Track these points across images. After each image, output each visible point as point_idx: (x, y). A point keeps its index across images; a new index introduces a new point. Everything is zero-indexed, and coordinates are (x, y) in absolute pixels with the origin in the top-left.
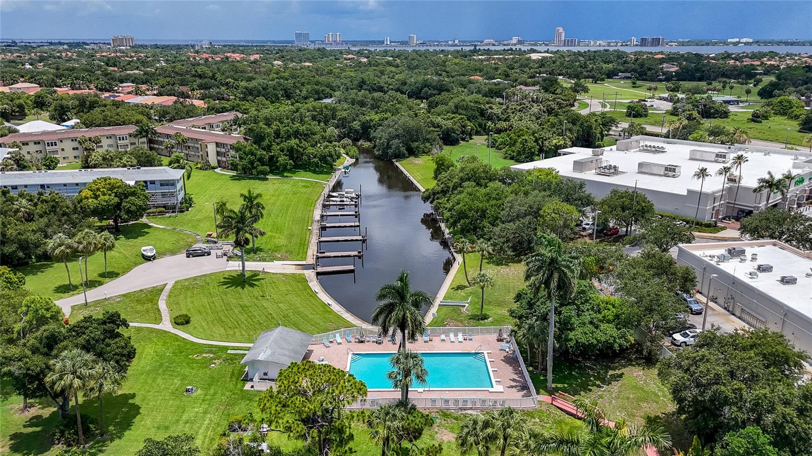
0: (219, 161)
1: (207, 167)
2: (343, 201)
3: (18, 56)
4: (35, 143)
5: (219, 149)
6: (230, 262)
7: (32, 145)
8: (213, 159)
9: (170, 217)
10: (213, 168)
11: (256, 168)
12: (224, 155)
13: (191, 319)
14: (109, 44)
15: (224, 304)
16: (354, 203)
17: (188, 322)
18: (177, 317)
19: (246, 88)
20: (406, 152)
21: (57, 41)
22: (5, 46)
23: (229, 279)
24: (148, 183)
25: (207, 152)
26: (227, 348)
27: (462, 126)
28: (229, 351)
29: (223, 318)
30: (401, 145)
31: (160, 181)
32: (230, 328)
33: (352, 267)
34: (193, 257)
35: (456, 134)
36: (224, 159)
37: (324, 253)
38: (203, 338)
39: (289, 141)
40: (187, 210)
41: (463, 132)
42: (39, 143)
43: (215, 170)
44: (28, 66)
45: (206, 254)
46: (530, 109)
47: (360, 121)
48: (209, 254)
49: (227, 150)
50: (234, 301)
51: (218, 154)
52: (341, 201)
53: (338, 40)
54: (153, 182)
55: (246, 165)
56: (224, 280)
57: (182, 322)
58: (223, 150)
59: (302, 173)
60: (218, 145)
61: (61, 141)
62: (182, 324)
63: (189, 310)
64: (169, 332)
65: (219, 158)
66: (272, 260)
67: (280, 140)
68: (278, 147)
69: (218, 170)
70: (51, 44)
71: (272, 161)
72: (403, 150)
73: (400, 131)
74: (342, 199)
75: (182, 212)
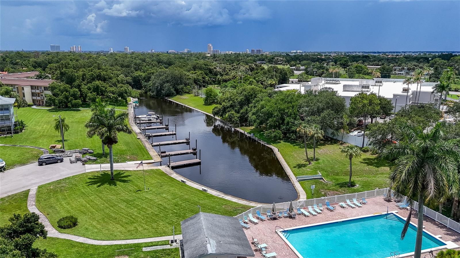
0: (33, 100)
1: (24, 105)
2: (151, 120)
5: (34, 91)
6: (86, 165)
8: (28, 99)
9: (6, 137)
10: (30, 106)
11: (70, 101)
12: (38, 95)
13: (78, 221)
15: (105, 201)
16: (159, 121)
17: (75, 224)
18: (61, 220)
19: (36, 62)
20: (175, 92)
23: (94, 179)
25: (24, 94)
26: (138, 247)
28: (144, 249)
29: (113, 215)
30: (171, 87)
32: (127, 223)
34: (46, 164)
35: (200, 82)
36: (39, 98)
37: (164, 153)
38: (103, 238)
39: (94, 82)
40: (21, 132)
41: (204, 82)
43: (32, 107)
45: (59, 161)
46: (240, 68)
47: (131, 77)
48: (62, 161)
49: (42, 91)
50: (114, 198)
51: (33, 94)
52: (149, 120)
53: (80, 50)
55: (62, 100)
56: (90, 180)
57: (69, 225)
58: (38, 91)
60: (32, 87)
62: (69, 227)
63: (68, 212)
64: (58, 238)
65: (35, 98)
68: (86, 87)
69: (34, 107)
71: (83, 97)
72: (173, 90)
73: (169, 78)
75: (18, 133)
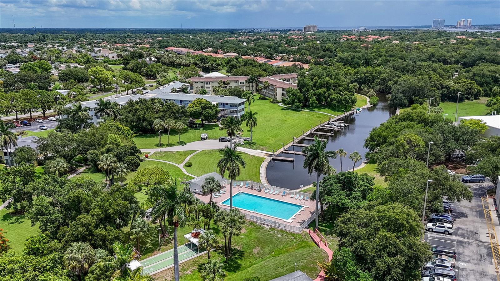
0: (282, 99)
1: (275, 102)
3: (247, 38)
4: (201, 82)
5: (284, 92)
7: (199, 83)
8: (279, 98)
10: (279, 103)
11: (295, 103)
12: (286, 95)
13: (193, 165)
14: (301, 30)
16: (337, 129)
17: (190, 166)
18: (187, 163)
20: (407, 103)
21: (276, 29)
22: (248, 32)
24: (225, 104)
25: (276, 93)
27: (469, 88)
30: (404, 98)
31: (230, 104)
33: (292, 159)
34: (221, 141)
37: (287, 150)
42: (203, 83)
44: (245, 44)
51: (283, 94)
52: (330, 127)
53: (468, 25)
54: (227, 104)
59: (326, 109)
60: (283, 89)
61: (213, 82)
64: (180, 168)
65: (283, 97)
66: (256, 149)
67: (316, 88)
69: (281, 104)
70: (272, 31)
71: (307, 101)
72: (406, 101)
73: (405, 88)
74: (332, 126)
